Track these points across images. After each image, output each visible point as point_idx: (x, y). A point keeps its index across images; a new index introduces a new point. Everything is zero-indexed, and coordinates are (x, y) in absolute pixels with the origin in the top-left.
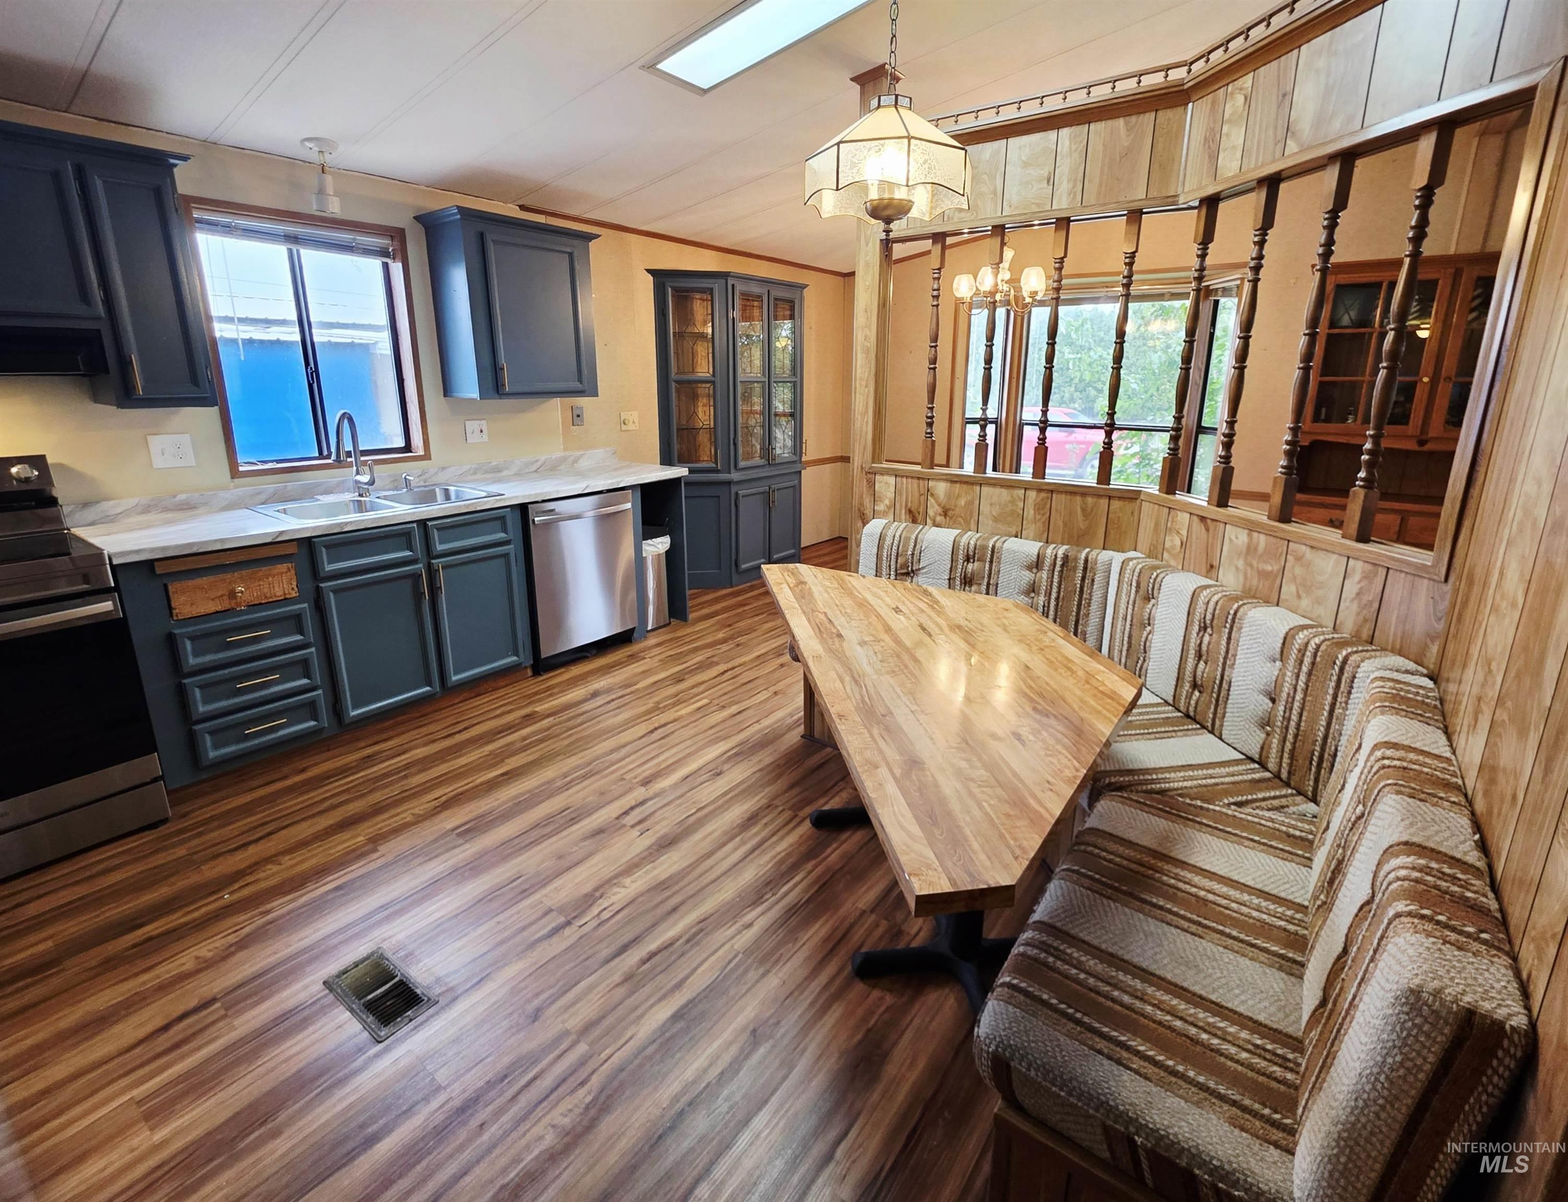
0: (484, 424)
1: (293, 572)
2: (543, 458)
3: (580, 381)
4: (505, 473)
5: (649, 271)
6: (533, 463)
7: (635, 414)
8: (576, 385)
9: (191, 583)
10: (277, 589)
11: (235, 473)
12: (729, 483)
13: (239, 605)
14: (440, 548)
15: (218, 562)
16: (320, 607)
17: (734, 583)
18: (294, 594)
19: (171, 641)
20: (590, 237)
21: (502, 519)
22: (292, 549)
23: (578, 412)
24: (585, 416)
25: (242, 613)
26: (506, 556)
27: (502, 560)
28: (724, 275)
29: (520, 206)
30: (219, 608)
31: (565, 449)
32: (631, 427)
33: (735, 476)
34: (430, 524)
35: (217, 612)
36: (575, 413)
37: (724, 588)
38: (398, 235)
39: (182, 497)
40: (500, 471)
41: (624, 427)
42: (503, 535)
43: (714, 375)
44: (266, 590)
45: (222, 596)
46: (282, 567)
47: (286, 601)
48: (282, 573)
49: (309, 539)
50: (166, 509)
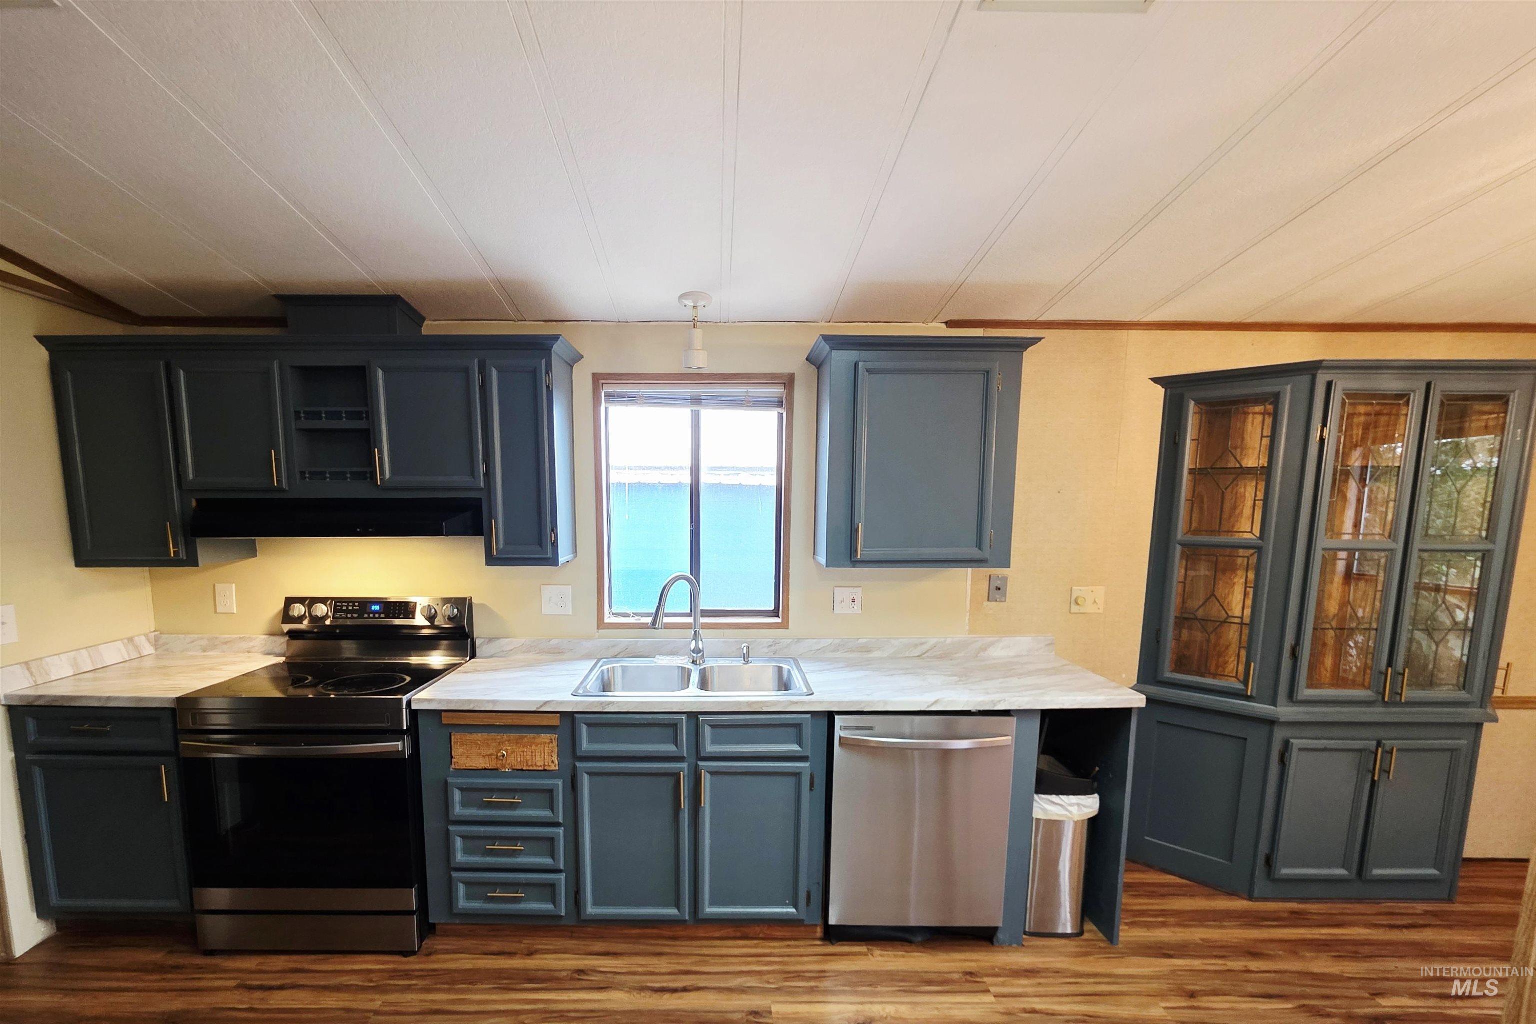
0: (858, 594)
1: (555, 744)
2: (932, 642)
3: (979, 546)
4: (876, 654)
5: (1156, 380)
6: (916, 646)
7: (1100, 592)
8: (975, 553)
9: (469, 737)
10: (538, 758)
11: (601, 624)
12: (1271, 723)
13: (504, 766)
14: (710, 748)
15: (491, 722)
16: (574, 785)
17: (1256, 894)
18: (553, 767)
19: (446, 789)
20: (1025, 344)
21: (798, 726)
22: (555, 721)
23: (998, 583)
24: (1011, 589)
25: (506, 775)
26: (797, 775)
27: (792, 780)
28: (1311, 369)
29: (946, 323)
30: (488, 766)
31: (971, 632)
32: (1089, 608)
33: (1284, 711)
34: (701, 718)
35: (486, 769)
36: (995, 584)
37: (1232, 894)
38: (789, 382)
39: (554, 642)
40: (869, 651)
41: (1075, 609)
42: (796, 748)
43: (1261, 538)
44: (529, 758)
45: (491, 755)
46: (545, 737)
47: (545, 772)
48: (545, 743)
49: (571, 715)
50: (542, 652)
